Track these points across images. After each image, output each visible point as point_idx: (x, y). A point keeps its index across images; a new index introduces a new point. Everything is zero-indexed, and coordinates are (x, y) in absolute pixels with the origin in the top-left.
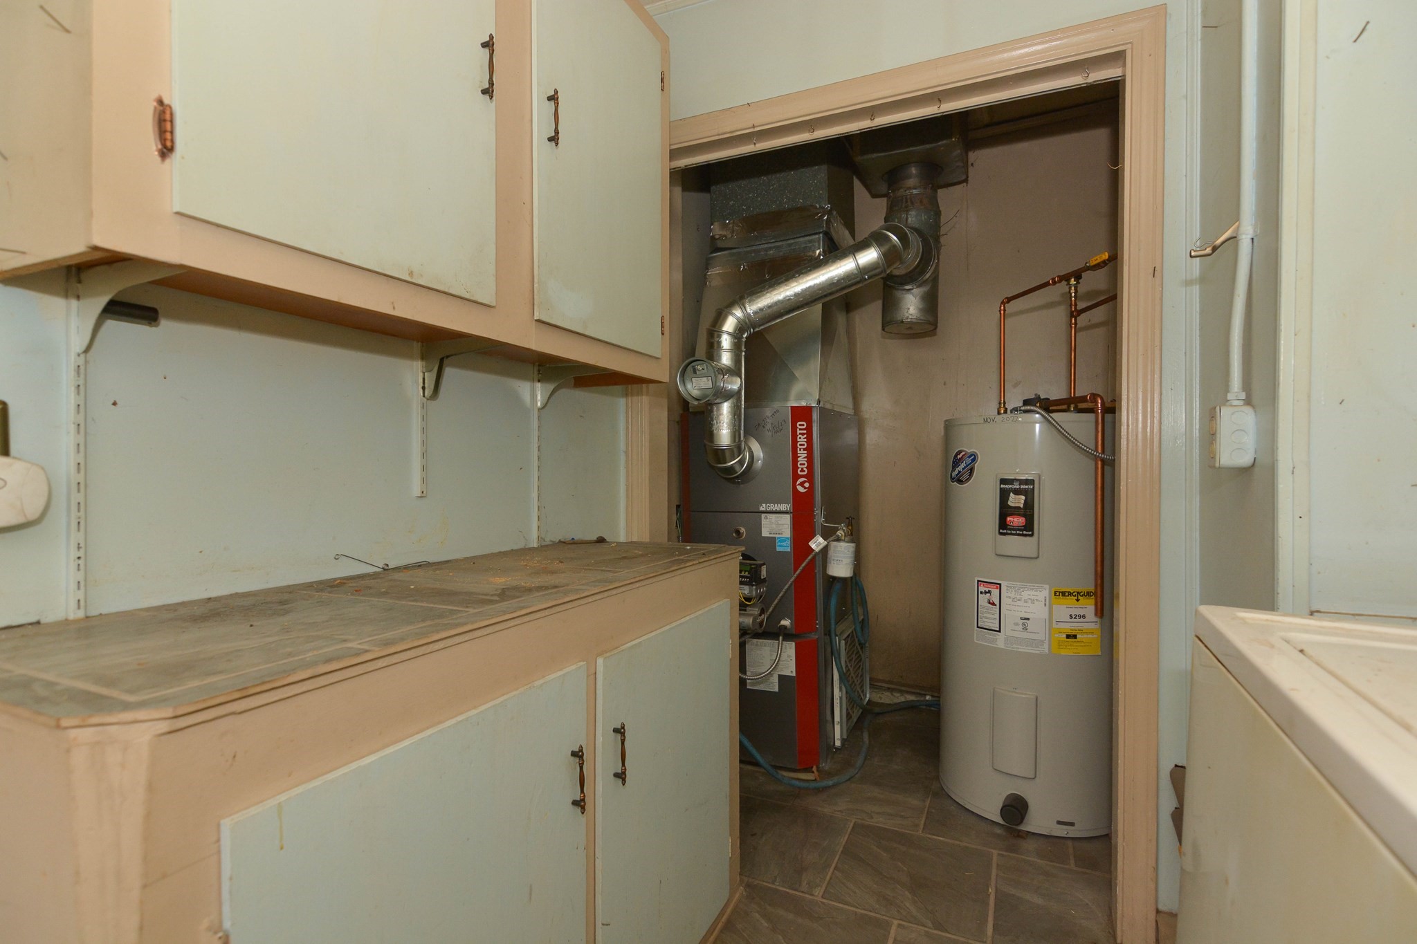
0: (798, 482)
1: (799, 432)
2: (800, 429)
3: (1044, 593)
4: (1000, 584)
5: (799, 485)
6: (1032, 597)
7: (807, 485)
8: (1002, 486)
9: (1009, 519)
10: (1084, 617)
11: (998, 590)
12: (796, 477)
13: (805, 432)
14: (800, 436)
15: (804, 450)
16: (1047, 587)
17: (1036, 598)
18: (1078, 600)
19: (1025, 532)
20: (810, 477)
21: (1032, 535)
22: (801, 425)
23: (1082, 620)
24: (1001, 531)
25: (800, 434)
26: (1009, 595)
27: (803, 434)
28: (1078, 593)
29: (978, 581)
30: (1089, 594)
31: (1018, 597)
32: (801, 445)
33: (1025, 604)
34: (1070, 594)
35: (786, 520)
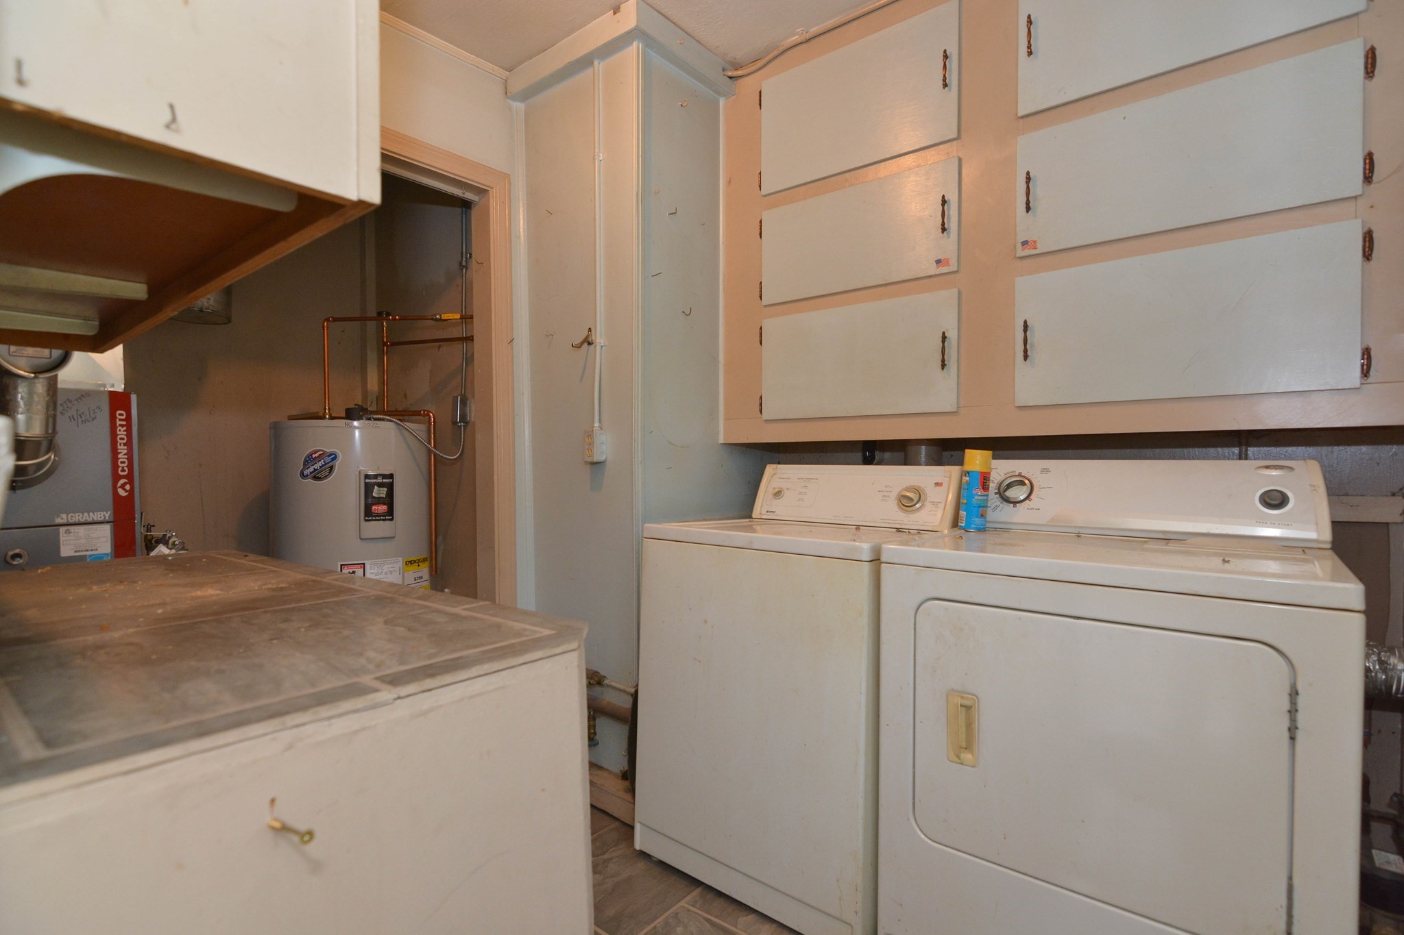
0: (119, 484)
1: (118, 423)
2: (120, 420)
3: (400, 563)
4: (364, 564)
5: (120, 487)
6: (391, 569)
7: (128, 487)
8: (367, 481)
9: (373, 508)
10: (421, 578)
11: (362, 569)
12: (116, 477)
13: (124, 423)
14: (119, 428)
15: (124, 444)
16: (400, 559)
17: (394, 569)
18: (419, 566)
19: (387, 518)
20: (130, 477)
21: (392, 520)
22: (121, 414)
23: (421, 580)
24: (367, 518)
25: (120, 425)
26: (372, 571)
27: (122, 426)
28: (419, 560)
29: (341, 565)
30: (424, 560)
31: (380, 571)
32: (121, 439)
33: (386, 576)
34: (415, 562)
35: (105, 532)
